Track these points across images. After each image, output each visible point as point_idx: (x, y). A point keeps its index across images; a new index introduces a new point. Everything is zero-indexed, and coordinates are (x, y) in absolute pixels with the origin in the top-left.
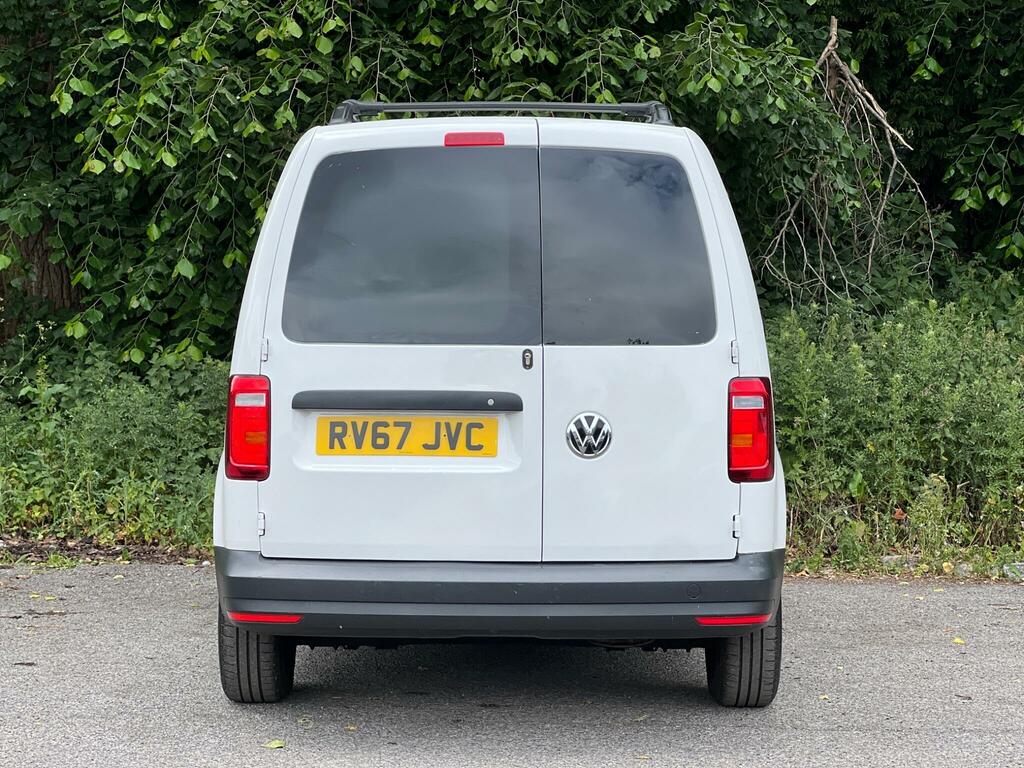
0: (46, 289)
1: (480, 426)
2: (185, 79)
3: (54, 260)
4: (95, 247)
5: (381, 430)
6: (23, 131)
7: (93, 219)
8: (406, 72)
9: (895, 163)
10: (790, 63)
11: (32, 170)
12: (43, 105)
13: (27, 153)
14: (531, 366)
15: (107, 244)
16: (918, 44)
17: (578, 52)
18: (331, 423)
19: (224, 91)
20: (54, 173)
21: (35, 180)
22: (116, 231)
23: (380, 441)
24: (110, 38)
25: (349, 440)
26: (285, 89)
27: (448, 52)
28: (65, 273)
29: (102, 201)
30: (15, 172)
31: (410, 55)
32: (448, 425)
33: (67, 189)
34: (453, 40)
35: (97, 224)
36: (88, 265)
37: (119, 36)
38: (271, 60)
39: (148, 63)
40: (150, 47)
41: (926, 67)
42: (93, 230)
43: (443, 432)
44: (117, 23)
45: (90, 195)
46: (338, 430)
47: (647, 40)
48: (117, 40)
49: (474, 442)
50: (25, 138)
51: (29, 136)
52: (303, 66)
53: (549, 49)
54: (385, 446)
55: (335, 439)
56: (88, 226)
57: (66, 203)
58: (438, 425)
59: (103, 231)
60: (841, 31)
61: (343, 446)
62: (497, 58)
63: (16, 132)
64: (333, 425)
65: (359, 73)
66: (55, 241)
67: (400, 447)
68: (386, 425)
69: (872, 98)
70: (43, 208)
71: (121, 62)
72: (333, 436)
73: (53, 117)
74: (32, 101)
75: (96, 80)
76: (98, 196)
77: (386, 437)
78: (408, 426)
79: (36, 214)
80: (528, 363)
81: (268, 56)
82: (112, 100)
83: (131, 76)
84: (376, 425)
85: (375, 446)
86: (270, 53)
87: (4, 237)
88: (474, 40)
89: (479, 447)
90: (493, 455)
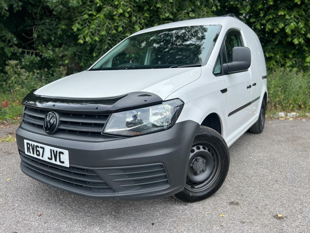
3: (76, 61)
4: (84, 59)
7: (83, 53)
8: (143, 21)
15: (86, 58)
21: (72, 47)
26: (120, 24)
27: (151, 17)
28: (78, 63)
30: (68, 46)
34: (152, 15)
37: (86, 16)
38: (116, 19)
44: (86, 14)
52: (123, 19)
56: (82, 55)
57: (78, 51)
59: (85, 56)
65: (135, 20)
66: (77, 58)
71: (87, 21)
75: (82, 25)
79: (72, 53)
82: (85, 29)
87: (66, 57)
88: (155, 15)
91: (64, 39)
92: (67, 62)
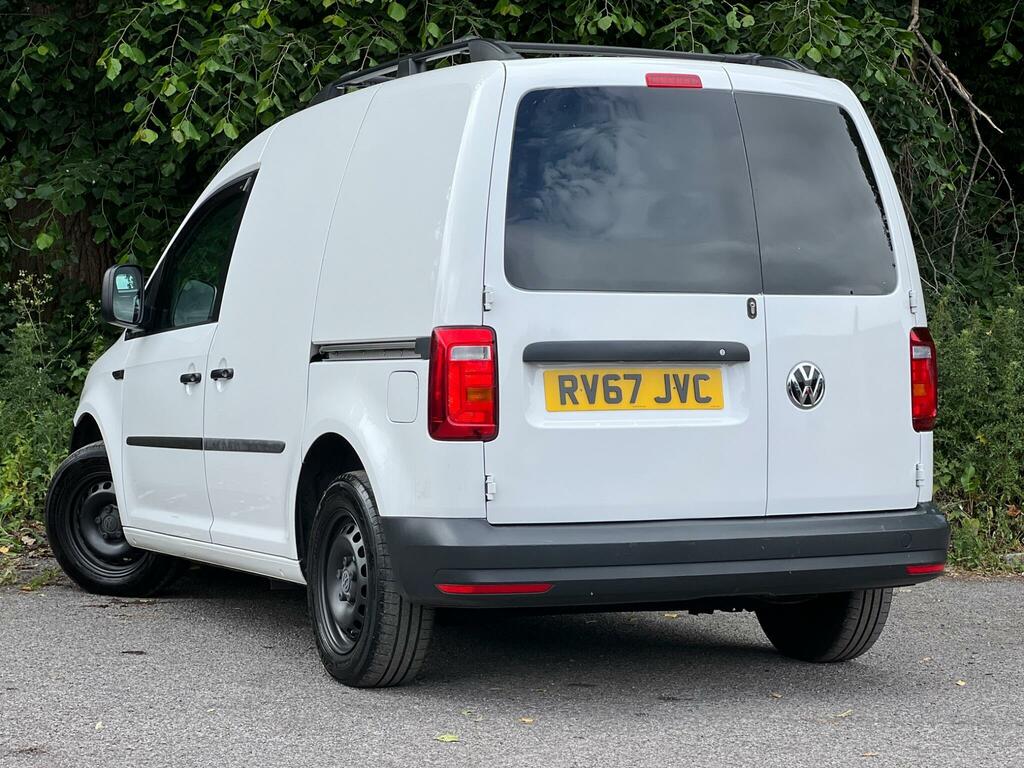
0: (83, 273)
1: (706, 378)
2: (247, 46)
3: (97, 239)
4: (141, 229)
5: (612, 383)
6: (63, 107)
7: (139, 198)
9: (980, 148)
10: (887, 34)
11: (73, 147)
12: (87, 77)
13: (67, 130)
14: (755, 315)
15: (154, 224)
16: (995, 30)
17: (667, 21)
18: (559, 377)
19: (291, 58)
20: (96, 149)
21: (77, 156)
22: (163, 211)
23: (613, 395)
24: (164, 3)
25: (581, 394)
26: (357, 57)
27: (525, 20)
29: (148, 179)
30: (56, 150)
31: (485, 25)
32: (676, 377)
33: (112, 167)
34: (531, 9)
35: (143, 204)
36: (134, 248)
38: (338, 28)
39: (204, 31)
40: (204, 14)
41: (1004, 53)
42: (138, 211)
43: (673, 385)
45: (135, 173)
46: (568, 384)
47: (740, 9)
48: (171, 6)
49: (703, 395)
50: (65, 113)
51: (71, 112)
52: (374, 34)
53: (635, 19)
54: (618, 400)
55: (567, 394)
56: (134, 206)
57: (111, 180)
58: (666, 377)
59: (149, 211)
60: (922, 9)
61: (575, 402)
62: (582, 27)
63: (55, 108)
64: (562, 379)
65: (435, 40)
66: (100, 221)
67: (633, 401)
68: (616, 378)
69: (957, 80)
70: (88, 185)
71: (175, 28)
72: (563, 391)
73: (97, 89)
74: (75, 73)
76: (144, 173)
77: (618, 391)
78: (637, 379)
79: (80, 191)
80: (753, 313)
81: (335, 23)
82: (165, 69)
83: (185, 44)
84: (606, 378)
85: (608, 400)
86: (336, 19)
87: (45, 215)
88: (553, 9)
89: (708, 400)
90: (719, 407)
91: (30, 112)
92: (43, 241)
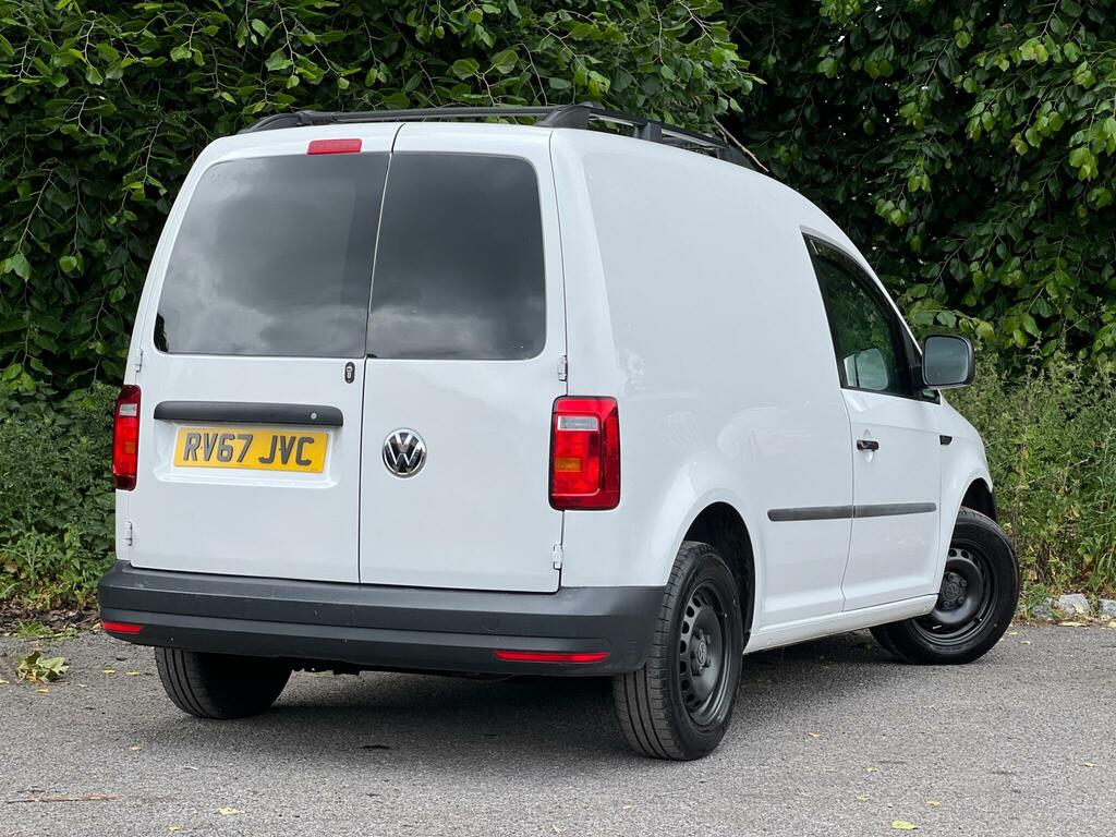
1: (311, 441)
5: (227, 442)
18: (189, 434)
23: (226, 454)
25: (200, 453)
32: (283, 439)
43: (279, 446)
46: (193, 440)
49: (303, 458)
54: (230, 458)
55: (190, 451)
58: (275, 438)
61: (195, 458)
64: (190, 436)
67: (241, 460)
68: (231, 438)
72: (189, 447)
77: (230, 450)
78: (250, 439)
84: (224, 438)
85: (222, 458)
89: (308, 463)
90: (319, 470)
